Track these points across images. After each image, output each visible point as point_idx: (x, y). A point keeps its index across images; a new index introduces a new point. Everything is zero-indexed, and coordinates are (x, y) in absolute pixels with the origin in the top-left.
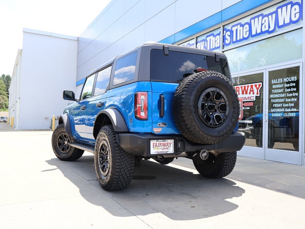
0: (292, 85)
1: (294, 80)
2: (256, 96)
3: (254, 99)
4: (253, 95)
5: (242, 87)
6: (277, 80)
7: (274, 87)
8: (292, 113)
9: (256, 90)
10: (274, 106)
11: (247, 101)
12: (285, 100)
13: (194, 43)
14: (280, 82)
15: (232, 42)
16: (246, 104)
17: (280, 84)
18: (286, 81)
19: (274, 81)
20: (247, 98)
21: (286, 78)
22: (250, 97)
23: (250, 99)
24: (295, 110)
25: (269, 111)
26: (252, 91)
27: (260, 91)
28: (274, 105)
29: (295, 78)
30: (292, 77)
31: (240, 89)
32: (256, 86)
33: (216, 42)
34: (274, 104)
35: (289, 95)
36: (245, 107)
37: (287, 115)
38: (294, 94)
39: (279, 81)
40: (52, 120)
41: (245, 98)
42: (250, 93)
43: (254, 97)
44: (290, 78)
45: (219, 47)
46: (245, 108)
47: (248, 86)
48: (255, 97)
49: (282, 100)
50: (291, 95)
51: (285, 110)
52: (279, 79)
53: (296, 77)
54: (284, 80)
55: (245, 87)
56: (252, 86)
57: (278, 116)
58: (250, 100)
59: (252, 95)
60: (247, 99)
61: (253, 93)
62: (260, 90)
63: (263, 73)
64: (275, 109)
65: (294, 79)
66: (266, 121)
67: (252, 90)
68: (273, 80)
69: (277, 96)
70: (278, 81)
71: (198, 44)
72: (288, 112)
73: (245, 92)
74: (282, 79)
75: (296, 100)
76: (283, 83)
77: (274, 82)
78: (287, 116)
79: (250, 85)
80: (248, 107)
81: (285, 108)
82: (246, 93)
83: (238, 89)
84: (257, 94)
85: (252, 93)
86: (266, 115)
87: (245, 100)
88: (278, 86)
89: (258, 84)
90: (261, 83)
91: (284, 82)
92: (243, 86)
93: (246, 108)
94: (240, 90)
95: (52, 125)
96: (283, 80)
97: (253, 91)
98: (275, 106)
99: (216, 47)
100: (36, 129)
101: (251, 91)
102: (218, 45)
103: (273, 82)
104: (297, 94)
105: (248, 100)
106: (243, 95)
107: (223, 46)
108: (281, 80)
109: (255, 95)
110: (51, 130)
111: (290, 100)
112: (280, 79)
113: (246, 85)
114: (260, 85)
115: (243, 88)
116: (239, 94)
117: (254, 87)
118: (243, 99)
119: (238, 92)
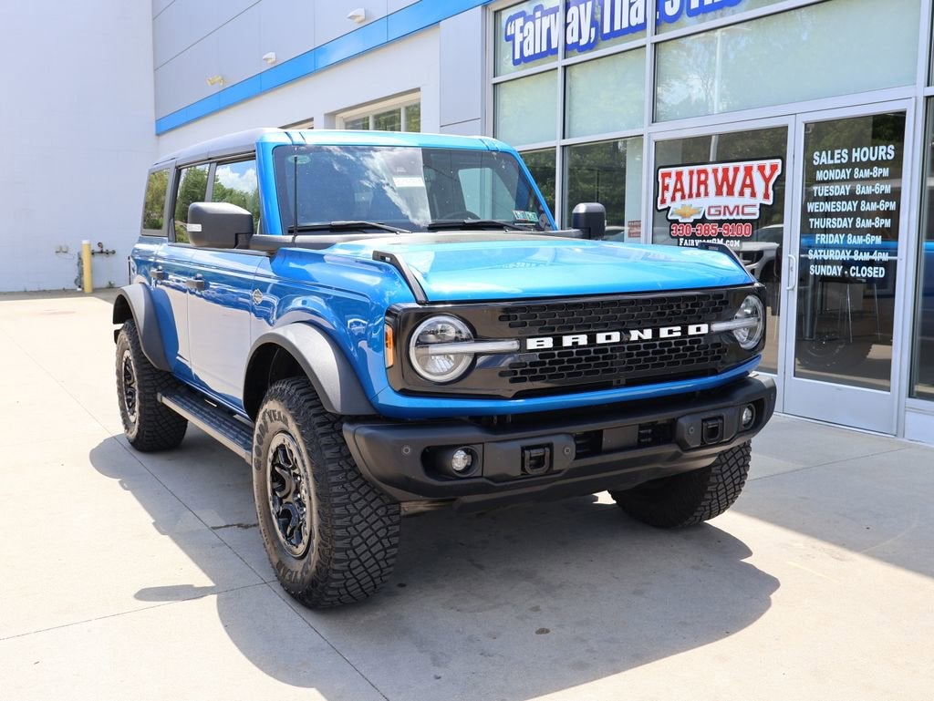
0: (877, 172)
1: (884, 158)
2: (761, 204)
3: (754, 214)
4: (753, 201)
5: (715, 171)
6: (829, 152)
7: (820, 175)
8: (875, 268)
9: (763, 184)
10: (819, 241)
11: (731, 218)
12: (854, 222)
13: (558, 7)
14: (839, 161)
15: (685, 11)
16: (728, 229)
17: (841, 166)
18: (858, 160)
19: (821, 158)
20: (731, 209)
21: (859, 149)
22: (743, 207)
23: (743, 214)
24: (885, 257)
25: (802, 256)
26: (748, 186)
27: (773, 189)
28: (817, 239)
29: (890, 151)
30: (881, 148)
31: (711, 177)
32: (761, 169)
33: (633, 8)
34: (818, 235)
35: (868, 208)
36: (725, 239)
37: (859, 272)
38: (884, 205)
39: (836, 156)
40: (80, 258)
41: (725, 207)
42: (742, 194)
43: (754, 206)
44: (871, 148)
45: (642, 27)
46: (724, 242)
47: (736, 170)
48: (758, 206)
49: (844, 223)
50: (873, 207)
51: (852, 254)
52: (837, 152)
53: (892, 147)
54: (854, 155)
55: (726, 171)
56: (748, 171)
57: (828, 274)
58: (741, 217)
59: (747, 199)
60: (731, 214)
61: (753, 194)
62: (773, 186)
63: (786, 128)
64: (821, 251)
65: (887, 153)
66: (793, 289)
67: (748, 182)
68: (818, 153)
69: (828, 207)
70: (832, 158)
71: (573, 10)
72: (860, 264)
73: (725, 189)
74: (846, 151)
75: (888, 223)
76: (851, 165)
77: (822, 161)
78: (858, 275)
79: (742, 165)
80: (735, 238)
81: (852, 249)
82: (730, 193)
83: (703, 177)
84: (766, 196)
85: (747, 191)
86: (790, 269)
87: (725, 214)
88: (832, 175)
89: (768, 163)
90: (779, 162)
91: (853, 161)
92: (720, 167)
93: (728, 241)
94: (708, 182)
95: (81, 274)
96: (850, 155)
97: (752, 186)
98: (823, 240)
99: (633, 24)
100: (28, 290)
101: (744, 185)
102: (641, 20)
103: (818, 159)
104: (892, 206)
105: (735, 217)
106: (719, 198)
107: (657, 23)
108: (844, 155)
109: (760, 200)
110: (79, 289)
111: (869, 223)
112: (839, 151)
113: (731, 166)
114: (774, 168)
115: (720, 176)
116: (706, 194)
117: (756, 175)
118: (720, 212)
119: (702, 188)
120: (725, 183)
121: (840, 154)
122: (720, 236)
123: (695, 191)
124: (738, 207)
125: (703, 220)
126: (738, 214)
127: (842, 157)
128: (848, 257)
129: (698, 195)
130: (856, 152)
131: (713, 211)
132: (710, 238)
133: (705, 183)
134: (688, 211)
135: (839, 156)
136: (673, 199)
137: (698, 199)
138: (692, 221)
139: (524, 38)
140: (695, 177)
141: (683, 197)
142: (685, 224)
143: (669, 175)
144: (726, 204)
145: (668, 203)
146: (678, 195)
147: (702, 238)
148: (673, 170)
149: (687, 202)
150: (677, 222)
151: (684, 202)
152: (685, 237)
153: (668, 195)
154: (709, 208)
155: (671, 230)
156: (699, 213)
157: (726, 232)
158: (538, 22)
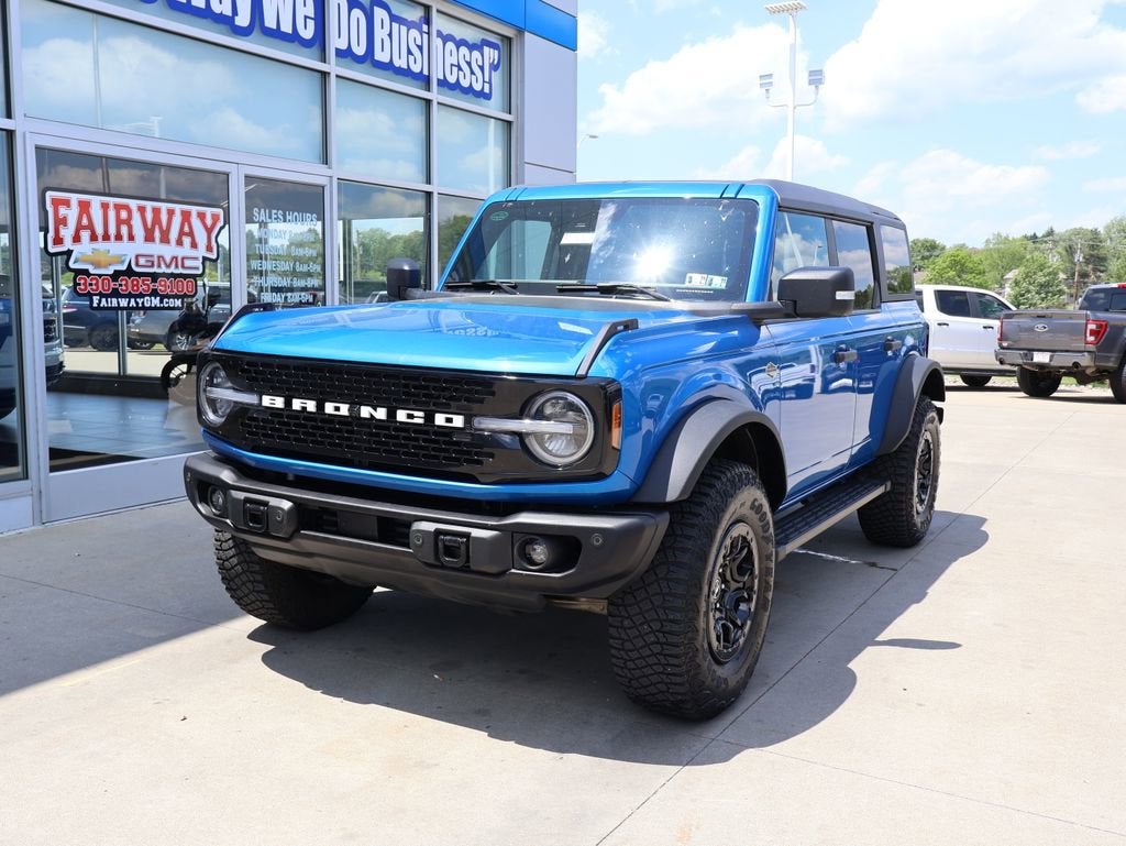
2: (203, 257)
3: (197, 268)
4: (193, 253)
5: (142, 209)
6: (267, 211)
9: (205, 234)
11: (169, 271)
12: (292, 282)
16: (165, 285)
19: (260, 216)
20: (168, 261)
22: (183, 259)
23: (183, 267)
26: (187, 234)
27: (216, 242)
31: (137, 216)
32: (202, 216)
35: (301, 269)
38: (312, 267)
39: (273, 216)
41: (159, 257)
42: (180, 243)
43: (196, 258)
46: (161, 302)
47: (171, 212)
48: (201, 260)
49: (284, 282)
50: (305, 268)
52: (273, 211)
54: (288, 217)
55: (156, 211)
56: (186, 216)
58: (180, 271)
59: (186, 250)
60: (168, 266)
61: (194, 245)
62: (216, 238)
63: (227, 176)
67: (186, 229)
68: (257, 209)
70: (270, 217)
73: (157, 234)
74: (282, 212)
77: (262, 218)
79: (178, 208)
80: (176, 297)
82: (165, 239)
83: (124, 215)
84: (209, 248)
85: (187, 240)
87: (159, 266)
89: (209, 211)
90: (220, 212)
92: (149, 205)
93: (166, 300)
94: (133, 222)
96: (285, 217)
97: (191, 234)
101: (181, 233)
104: (319, 269)
105: (172, 270)
106: (150, 245)
108: (279, 216)
109: (202, 252)
111: (303, 283)
113: (164, 207)
114: (215, 218)
115: (149, 216)
116: (131, 238)
117: (196, 222)
118: (153, 263)
119: (124, 229)
120: (157, 227)
121: (276, 214)
122: (154, 293)
123: (112, 231)
124: (176, 258)
125: (129, 272)
126: (177, 266)
129: (119, 237)
130: (289, 214)
131: (142, 261)
132: (142, 296)
133: (128, 222)
134: (103, 259)
136: (77, 239)
137: (118, 244)
138: (111, 272)
140: (112, 214)
141: (94, 238)
142: (100, 276)
143: (67, 203)
144: (160, 253)
145: (68, 245)
146: (85, 235)
147: (129, 296)
148: (74, 198)
149: (101, 245)
150: (86, 272)
151: (95, 245)
152: (101, 295)
153: (67, 233)
154: (137, 257)
155: (76, 284)
156: (123, 262)
157: (163, 289)
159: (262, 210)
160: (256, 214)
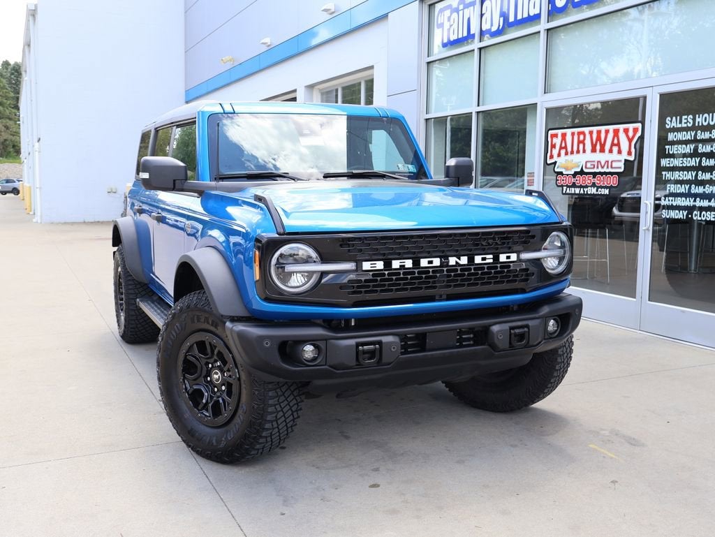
2: (625, 160)
3: (620, 168)
4: (619, 157)
5: (591, 133)
6: (678, 117)
7: (671, 137)
8: (713, 213)
9: (627, 143)
10: (669, 190)
11: (602, 171)
12: (697, 175)
14: (685, 125)
16: (600, 180)
17: (687, 129)
18: (700, 124)
19: (671, 123)
20: (603, 164)
21: (701, 115)
22: (612, 162)
23: (612, 167)
25: (656, 202)
26: (615, 145)
27: (635, 148)
28: (668, 188)
31: (588, 137)
32: (626, 131)
34: (668, 185)
35: (708, 164)
36: (598, 188)
37: (700, 216)
39: (684, 121)
41: (598, 162)
42: (611, 151)
43: (620, 161)
44: (711, 115)
45: (538, 17)
46: (597, 191)
47: (607, 132)
48: (623, 162)
49: (689, 176)
50: (712, 162)
51: (695, 201)
52: (684, 117)
54: (697, 120)
55: (599, 132)
56: (616, 132)
57: (676, 217)
58: (610, 170)
59: (615, 156)
60: (603, 167)
61: (620, 152)
62: (635, 145)
63: (645, 97)
64: (671, 198)
66: (648, 229)
67: (616, 141)
68: (669, 118)
69: (677, 162)
70: (681, 122)
72: (701, 209)
73: (598, 147)
74: (691, 116)
76: (694, 128)
77: (673, 125)
78: (699, 219)
79: (611, 128)
80: (606, 187)
81: (695, 196)
82: (602, 150)
83: (582, 137)
84: (629, 153)
85: (615, 149)
86: (647, 213)
87: (598, 167)
88: (680, 136)
89: (631, 126)
90: (640, 125)
91: (697, 125)
92: (595, 129)
93: (600, 190)
94: (586, 142)
96: (694, 120)
97: (618, 145)
98: (672, 189)
99: (531, 14)
101: (613, 144)
105: (605, 170)
106: (594, 154)
107: (550, 13)
108: (689, 120)
109: (624, 156)
111: (708, 176)
112: (686, 117)
113: (603, 128)
115: (595, 136)
116: (584, 151)
117: (622, 136)
118: (594, 165)
119: (581, 146)
120: (598, 142)
121: (687, 119)
122: (594, 185)
123: (575, 148)
124: (608, 162)
125: (582, 172)
126: (608, 167)
127: (688, 122)
128: (692, 204)
129: (578, 152)
130: (699, 117)
131: (589, 165)
132: (587, 187)
133: (583, 142)
134: (570, 165)
135: (686, 121)
136: (559, 155)
137: (578, 155)
138: (573, 173)
139: (451, 26)
140: (576, 138)
141: (566, 153)
142: (568, 175)
143: (557, 136)
144: (599, 160)
145: (555, 158)
146: (563, 152)
147: (581, 187)
148: (560, 132)
149: (569, 157)
150: (562, 173)
151: (567, 157)
152: (567, 186)
153: (556, 152)
154: (587, 162)
155: (557, 180)
156: (578, 166)
157: (599, 182)
158: (461, 13)
159: (674, 118)
160: (668, 122)
